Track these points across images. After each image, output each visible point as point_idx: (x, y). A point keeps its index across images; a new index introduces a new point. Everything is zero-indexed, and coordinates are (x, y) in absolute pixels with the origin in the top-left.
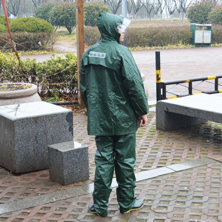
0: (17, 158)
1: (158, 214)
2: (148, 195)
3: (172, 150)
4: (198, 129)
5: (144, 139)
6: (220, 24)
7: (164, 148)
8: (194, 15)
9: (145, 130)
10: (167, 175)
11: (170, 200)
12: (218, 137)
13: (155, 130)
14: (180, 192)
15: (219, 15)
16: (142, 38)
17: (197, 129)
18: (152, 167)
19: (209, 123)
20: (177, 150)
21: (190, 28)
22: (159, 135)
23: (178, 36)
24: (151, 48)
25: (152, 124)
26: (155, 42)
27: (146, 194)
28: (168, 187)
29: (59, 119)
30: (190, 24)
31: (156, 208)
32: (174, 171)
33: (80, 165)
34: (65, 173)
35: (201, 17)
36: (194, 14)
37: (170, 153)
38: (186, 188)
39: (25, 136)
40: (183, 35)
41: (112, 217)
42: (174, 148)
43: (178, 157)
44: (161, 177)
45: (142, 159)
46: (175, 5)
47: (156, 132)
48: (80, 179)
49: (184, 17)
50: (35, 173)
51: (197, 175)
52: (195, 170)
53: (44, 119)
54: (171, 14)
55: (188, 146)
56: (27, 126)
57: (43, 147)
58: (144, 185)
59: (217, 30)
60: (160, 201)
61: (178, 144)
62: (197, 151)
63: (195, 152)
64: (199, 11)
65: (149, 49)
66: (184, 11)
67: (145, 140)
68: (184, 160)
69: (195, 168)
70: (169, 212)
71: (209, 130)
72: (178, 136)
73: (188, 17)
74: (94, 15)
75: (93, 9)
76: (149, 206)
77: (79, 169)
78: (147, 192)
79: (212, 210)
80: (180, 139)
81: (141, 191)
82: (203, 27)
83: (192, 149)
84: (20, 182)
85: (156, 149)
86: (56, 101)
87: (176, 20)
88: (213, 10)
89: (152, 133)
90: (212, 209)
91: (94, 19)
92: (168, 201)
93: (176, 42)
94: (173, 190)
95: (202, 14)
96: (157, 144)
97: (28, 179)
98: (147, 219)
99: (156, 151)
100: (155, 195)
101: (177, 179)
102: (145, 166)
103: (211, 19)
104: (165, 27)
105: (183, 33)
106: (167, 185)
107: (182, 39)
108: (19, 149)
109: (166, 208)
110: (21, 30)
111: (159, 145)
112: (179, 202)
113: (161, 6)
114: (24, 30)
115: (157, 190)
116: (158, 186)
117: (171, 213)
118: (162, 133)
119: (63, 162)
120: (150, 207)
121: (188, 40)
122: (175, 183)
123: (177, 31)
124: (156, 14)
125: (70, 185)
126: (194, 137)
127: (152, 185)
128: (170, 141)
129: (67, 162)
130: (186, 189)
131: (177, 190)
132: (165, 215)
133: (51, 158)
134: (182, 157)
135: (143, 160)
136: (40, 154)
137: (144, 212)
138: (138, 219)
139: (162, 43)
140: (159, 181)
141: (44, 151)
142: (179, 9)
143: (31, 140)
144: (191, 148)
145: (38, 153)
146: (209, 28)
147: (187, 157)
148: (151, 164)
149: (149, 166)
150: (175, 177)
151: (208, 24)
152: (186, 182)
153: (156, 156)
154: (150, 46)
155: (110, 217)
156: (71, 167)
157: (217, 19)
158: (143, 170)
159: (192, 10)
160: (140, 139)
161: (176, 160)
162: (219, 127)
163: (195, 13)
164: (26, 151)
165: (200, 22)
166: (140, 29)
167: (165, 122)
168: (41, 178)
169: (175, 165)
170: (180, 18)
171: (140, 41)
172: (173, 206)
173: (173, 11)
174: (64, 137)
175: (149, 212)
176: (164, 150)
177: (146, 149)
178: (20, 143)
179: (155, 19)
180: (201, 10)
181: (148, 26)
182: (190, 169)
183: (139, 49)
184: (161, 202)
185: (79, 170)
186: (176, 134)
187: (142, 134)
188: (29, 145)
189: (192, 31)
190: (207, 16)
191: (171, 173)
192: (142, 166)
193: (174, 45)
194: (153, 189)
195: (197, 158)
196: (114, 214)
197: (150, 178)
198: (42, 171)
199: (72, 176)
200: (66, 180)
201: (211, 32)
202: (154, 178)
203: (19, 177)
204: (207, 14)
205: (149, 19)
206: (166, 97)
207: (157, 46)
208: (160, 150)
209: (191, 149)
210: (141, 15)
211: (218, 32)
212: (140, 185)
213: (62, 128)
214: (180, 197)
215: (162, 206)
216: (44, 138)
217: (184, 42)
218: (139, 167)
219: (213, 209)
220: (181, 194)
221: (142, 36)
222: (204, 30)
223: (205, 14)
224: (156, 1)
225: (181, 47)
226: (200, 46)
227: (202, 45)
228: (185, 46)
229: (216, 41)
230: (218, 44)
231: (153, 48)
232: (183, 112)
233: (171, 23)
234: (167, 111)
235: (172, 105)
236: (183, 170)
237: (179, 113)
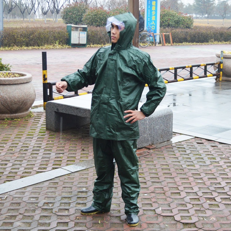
1: (60, 217)
2: (48, 197)
3: (65, 151)
4: (88, 129)
5: (35, 141)
6: (94, 26)
7: (57, 149)
8: (69, 16)
9: (35, 131)
10: (64, 177)
11: (70, 202)
13: (45, 131)
14: (79, 193)
15: (94, 16)
16: (19, 38)
17: (87, 129)
18: (48, 169)
20: (70, 151)
21: (66, 29)
22: (49, 136)
23: (54, 37)
24: (28, 48)
25: (41, 125)
26: (32, 42)
27: (46, 197)
28: (66, 189)
30: (65, 25)
31: (57, 210)
32: (70, 172)
35: (75, 18)
36: (68, 15)
37: (64, 153)
38: (84, 189)
40: (60, 36)
41: (13, 223)
42: (67, 149)
43: (72, 158)
44: (58, 178)
45: (36, 161)
46: (49, 6)
47: (47, 133)
49: (57, 18)
51: (94, 176)
52: (91, 170)
54: (44, 15)
55: (80, 147)
58: (42, 187)
59: (92, 31)
60: (61, 203)
61: (70, 145)
62: (90, 151)
63: (88, 152)
64: (73, 12)
65: (26, 49)
66: (58, 12)
67: (36, 142)
68: (78, 160)
69: (91, 168)
70: (71, 214)
72: (68, 137)
73: (63, 18)
76: (50, 209)
78: (46, 194)
79: (114, 210)
80: (71, 139)
81: (40, 194)
82: (79, 28)
83: (85, 149)
85: (49, 150)
87: (49, 21)
88: (88, 12)
89: (43, 134)
90: (113, 209)
92: (68, 203)
93: (53, 42)
94: (72, 192)
95: (76, 15)
96: (49, 144)
98: (50, 223)
99: (49, 152)
100: (55, 197)
101: (75, 180)
102: (40, 168)
103: (85, 20)
104: (41, 28)
105: (59, 34)
106: (65, 187)
107: (58, 39)
109: (67, 210)
111: (52, 146)
112: (79, 203)
113: (34, 6)
115: (56, 193)
116: (56, 188)
117: (74, 215)
118: (52, 133)
120: (51, 210)
121: (64, 41)
122: (72, 185)
123: (54, 32)
124: (29, 14)
126: (85, 137)
127: (50, 187)
128: (61, 142)
130: (85, 190)
131: (76, 191)
132: (68, 218)
134: (76, 158)
135: (37, 162)
137: (46, 215)
138: (41, 223)
139: (39, 44)
140: (56, 182)
142: (52, 10)
144: (83, 148)
146: (84, 29)
147: (81, 157)
148: (46, 166)
149: (45, 168)
150: (72, 178)
151: (82, 25)
152: (84, 183)
153: (50, 157)
154: (26, 46)
155: (12, 223)
157: (91, 20)
158: (39, 172)
159: (67, 12)
160: (31, 141)
161: (71, 161)
163: (70, 14)
165: (75, 23)
166: (16, 28)
167: (55, 122)
169: (71, 165)
170: (53, 19)
171: (17, 41)
172: (75, 208)
173: (47, 12)
175: (51, 216)
176: (56, 151)
177: (38, 150)
179: (28, 20)
180: (76, 12)
181: (24, 25)
182: (85, 169)
183: (16, 49)
184: (62, 204)
186: (66, 134)
187: (33, 135)
189: (68, 31)
190: (82, 18)
191: (67, 174)
192: (37, 168)
193: (51, 45)
194: (51, 191)
196: (15, 219)
201: (87, 33)
202: (51, 179)
204: (81, 16)
205: (22, 19)
206: (53, 97)
207: (34, 46)
208: (52, 151)
209: (84, 149)
210: (14, 15)
211: (94, 33)
212: (38, 188)
214: (79, 198)
215: (63, 209)
217: (61, 43)
218: (34, 169)
219: (114, 209)
220: (81, 195)
221: (19, 36)
222: (80, 31)
223: (79, 15)
224: (29, 2)
225: (58, 47)
226: (76, 46)
227: (77, 46)
228: (62, 47)
229: (91, 42)
230: (93, 44)
231: (30, 48)
232: (74, 112)
233: (45, 23)
234: (57, 111)
235: (62, 105)
236: (78, 171)
237: (70, 113)
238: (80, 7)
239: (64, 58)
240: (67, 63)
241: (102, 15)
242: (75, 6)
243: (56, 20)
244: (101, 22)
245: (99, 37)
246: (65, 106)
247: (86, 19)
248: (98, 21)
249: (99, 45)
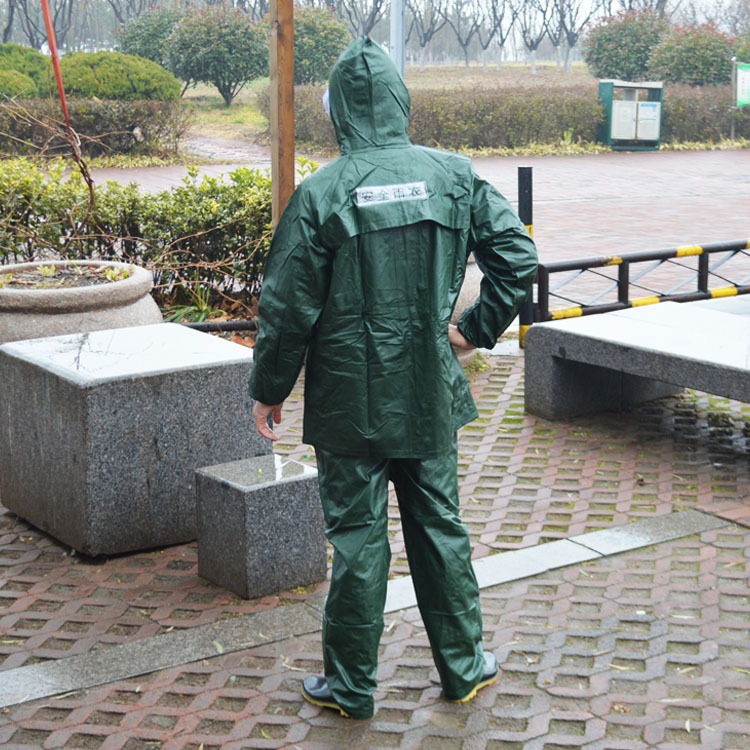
0: (94, 508)
1: (560, 702)
2: (523, 634)
3: (584, 483)
4: (658, 416)
5: (490, 447)
6: (684, 83)
7: (557, 477)
8: (606, 53)
9: (490, 416)
10: (576, 568)
11: (595, 652)
12: (721, 441)
13: (522, 417)
14: (624, 625)
15: (684, 54)
16: (450, 123)
17: (654, 416)
18: (527, 540)
19: (690, 396)
20: (597, 484)
21: (596, 94)
22: (535, 433)
23: (560, 118)
24: (478, 152)
25: (508, 397)
26: (491, 135)
27: (517, 632)
28: (582, 608)
29: (230, 382)
30: (594, 82)
31: (551, 679)
32: (596, 555)
33: (298, 535)
34: (253, 560)
35: (627, 59)
36: (604, 50)
37: (577, 492)
38: (641, 613)
39: (120, 438)
40: (576, 115)
41: (412, 711)
42: (588, 478)
43: (603, 507)
44: (557, 573)
45: (489, 513)
46: (544, 24)
47: (526, 422)
48: (300, 579)
49: (570, 59)
50: (151, 555)
51: (672, 569)
52: (663, 550)
53: (182, 382)
54: (531, 50)
55: (632, 471)
56: (128, 406)
57: (178, 473)
58: (506, 600)
59: (679, 101)
60: (564, 656)
61: (599, 464)
62: (662, 487)
63: (656, 492)
64: (621, 40)
65: (471, 155)
66: (572, 39)
67: (492, 450)
68: (624, 518)
69: (662, 545)
70: (596, 694)
71: (692, 418)
72: (595, 438)
73: (587, 60)
74: (301, 48)
75: (298, 31)
76: (528, 673)
77: (297, 546)
78: (518, 624)
79: (736, 689)
80: (604, 447)
81: (498, 622)
82: (637, 92)
83: (646, 481)
84: (103, 585)
85: (532, 480)
86: (203, 316)
87: (545, 67)
88: (665, 40)
89: (513, 426)
90: (734, 685)
91: (301, 60)
92: (589, 657)
93: (553, 136)
94: (600, 620)
95: (629, 51)
96: (532, 461)
97: (129, 575)
98: (526, 719)
99: (533, 487)
100: (546, 636)
101: (610, 580)
102: (502, 536)
103: (657, 66)
104: (519, 90)
105: (575, 109)
106: (579, 603)
107: (571, 126)
108: (101, 478)
109: (583, 681)
110: (80, 90)
111: (541, 466)
112: (624, 659)
113: (499, 25)
114: (91, 93)
115: (551, 619)
116: (549, 604)
117: (604, 698)
118: (544, 425)
119: (247, 525)
120: (533, 676)
121: (589, 131)
122: (603, 596)
123: (558, 102)
124: (485, 48)
125: (267, 599)
126: (648, 440)
127: (531, 601)
128: (571, 453)
129: (259, 523)
130: (642, 616)
131: (614, 619)
132: (585, 705)
133: (204, 508)
134: (618, 508)
135: (495, 516)
136: (167, 495)
137: (514, 693)
138: (499, 718)
139: (511, 140)
140: (551, 586)
141: (179, 486)
142: (555, 35)
143: (138, 451)
144: (641, 477)
145: (162, 492)
146: (654, 95)
147: (633, 507)
148: (522, 529)
149: (516, 537)
150: (603, 574)
151: (647, 80)
152: (640, 594)
153: (535, 501)
154: (473, 147)
155: (407, 711)
156: (271, 539)
157: (676, 67)
158: (498, 549)
159: (599, 40)
160: (478, 447)
161: (600, 518)
162: (723, 409)
163: (610, 46)
164: (123, 486)
165: (625, 75)
166: (444, 93)
167: (554, 390)
168: (171, 572)
169: (598, 532)
170: (558, 62)
171: (445, 131)
172: (609, 676)
173: (539, 40)
174: (244, 442)
175: (532, 696)
176: (555, 483)
177: (499, 477)
178: (103, 460)
179: (481, 65)
180: (629, 39)
181: (468, 82)
182: (646, 547)
184: (567, 660)
185: (295, 550)
186: (587, 429)
187: (483, 428)
188: (132, 466)
189: (603, 101)
190: (647, 58)
191: (588, 561)
192: (493, 537)
193: (548, 143)
194: (535, 614)
195: (663, 510)
196: (417, 701)
197: (524, 578)
198: (171, 549)
199: (273, 568)
200: (254, 581)
201: (662, 107)
202: (535, 576)
203: (99, 569)
204: (644, 51)
205: (462, 64)
206: (550, 310)
207: (495, 147)
208: (543, 482)
209: (642, 480)
210: (438, 51)
211: (684, 107)
212: (492, 602)
213: (236, 413)
214: (625, 643)
215: (570, 676)
216: (182, 444)
217: (580, 137)
218: (485, 539)
219: (738, 686)
220: (628, 632)
221: (451, 116)
222: (641, 99)
223: (638, 51)
224: (485, 10)
225: (569, 150)
226: (625, 148)
227: (631, 145)
228: (582, 149)
229: (675, 134)
230: (681, 142)
231: (485, 152)
232: (615, 361)
233: (532, 76)
234: (560, 356)
235: (577, 338)
236: (624, 552)
237: (601, 365)
238: (641, 25)
239: (587, 186)
240: (597, 199)
241: (711, 50)
242: (624, 21)
243: (566, 65)
244: (705, 71)
245: (699, 118)
246: (586, 339)
247: (661, 63)
248: (696, 67)
249: (698, 143)
